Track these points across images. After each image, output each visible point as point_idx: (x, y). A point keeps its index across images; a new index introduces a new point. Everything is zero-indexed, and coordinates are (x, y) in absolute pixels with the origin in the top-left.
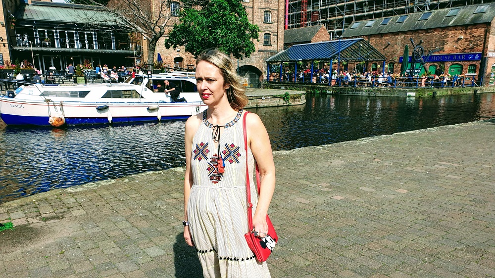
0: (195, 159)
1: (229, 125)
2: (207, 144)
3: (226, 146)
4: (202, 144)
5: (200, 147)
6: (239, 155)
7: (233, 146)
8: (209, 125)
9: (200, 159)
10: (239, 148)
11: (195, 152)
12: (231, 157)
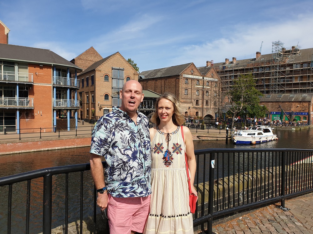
0: (154, 153)
1: (174, 133)
2: (162, 144)
3: (174, 144)
4: (158, 144)
5: (157, 146)
6: (181, 149)
7: (177, 144)
8: (162, 133)
9: (158, 153)
10: (181, 145)
11: (154, 148)
12: (177, 151)
